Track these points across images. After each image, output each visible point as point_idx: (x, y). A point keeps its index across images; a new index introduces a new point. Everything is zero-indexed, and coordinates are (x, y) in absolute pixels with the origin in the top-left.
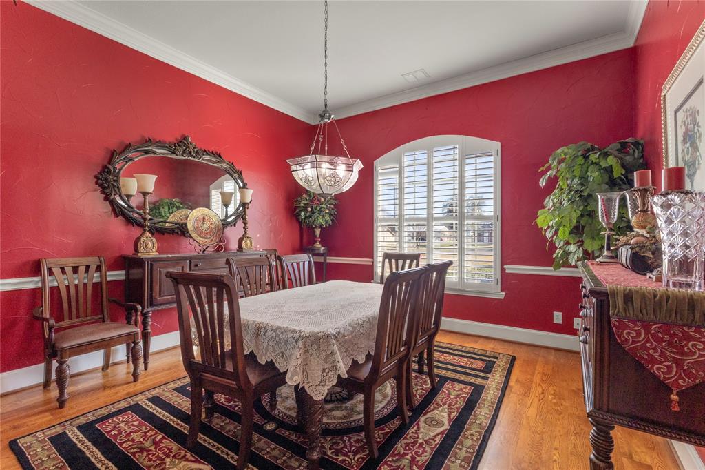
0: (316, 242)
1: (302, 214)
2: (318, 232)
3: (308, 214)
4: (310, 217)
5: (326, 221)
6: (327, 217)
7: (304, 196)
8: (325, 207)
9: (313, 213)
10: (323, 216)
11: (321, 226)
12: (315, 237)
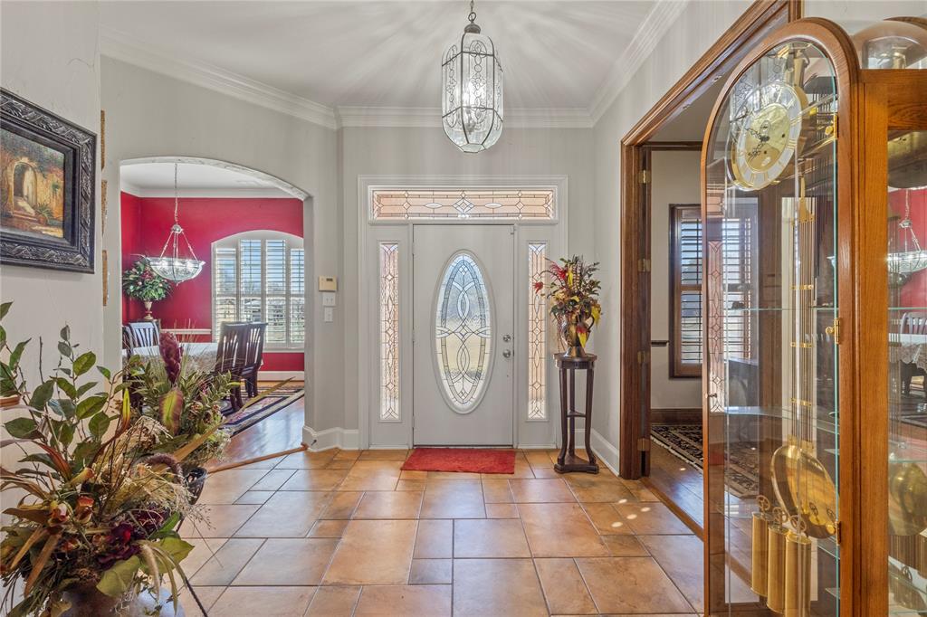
0: (147, 315)
1: (132, 287)
2: (149, 305)
3: (138, 288)
4: (140, 290)
5: (160, 295)
6: (160, 291)
7: (134, 270)
8: (158, 281)
9: (145, 287)
10: (156, 290)
11: (153, 299)
12: (147, 310)
